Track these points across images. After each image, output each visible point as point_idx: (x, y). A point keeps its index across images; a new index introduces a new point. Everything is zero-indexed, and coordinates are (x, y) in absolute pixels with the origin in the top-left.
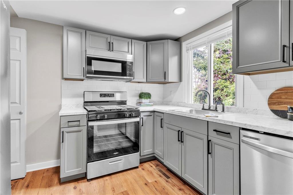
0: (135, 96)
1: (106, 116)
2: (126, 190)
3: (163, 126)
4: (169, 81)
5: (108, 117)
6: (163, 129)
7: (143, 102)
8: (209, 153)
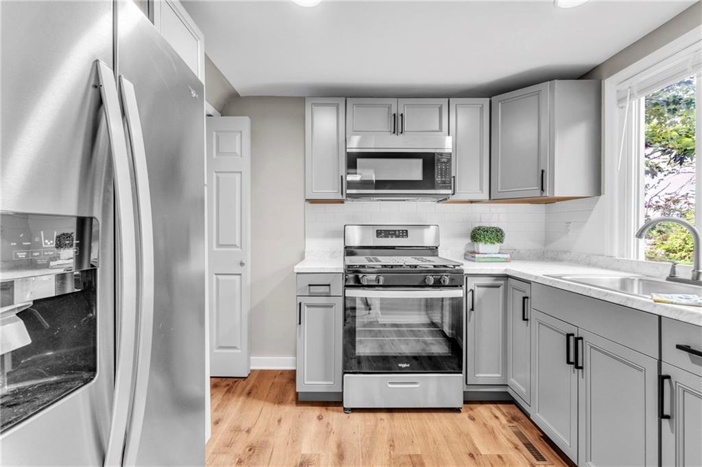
0: (462, 236)
1: (381, 279)
2: (420, 453)
3: (529, 318)
4: (557, 194)
5: (385, 280)
6: (529, 324)
7: (481, 252)
8: (662, 416)
